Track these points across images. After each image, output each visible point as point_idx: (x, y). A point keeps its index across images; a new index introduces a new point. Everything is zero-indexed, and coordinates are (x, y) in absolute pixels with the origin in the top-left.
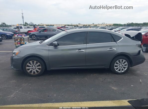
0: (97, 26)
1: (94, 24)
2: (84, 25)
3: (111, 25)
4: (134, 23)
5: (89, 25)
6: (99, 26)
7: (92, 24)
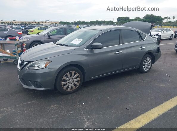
0: (41, 24)
1: (35, 22)
2: (23, 23)
3: (57, 24)
4: (82, 21)
5: (29, 23)
6: (43, 24)
7: (33, 21)
